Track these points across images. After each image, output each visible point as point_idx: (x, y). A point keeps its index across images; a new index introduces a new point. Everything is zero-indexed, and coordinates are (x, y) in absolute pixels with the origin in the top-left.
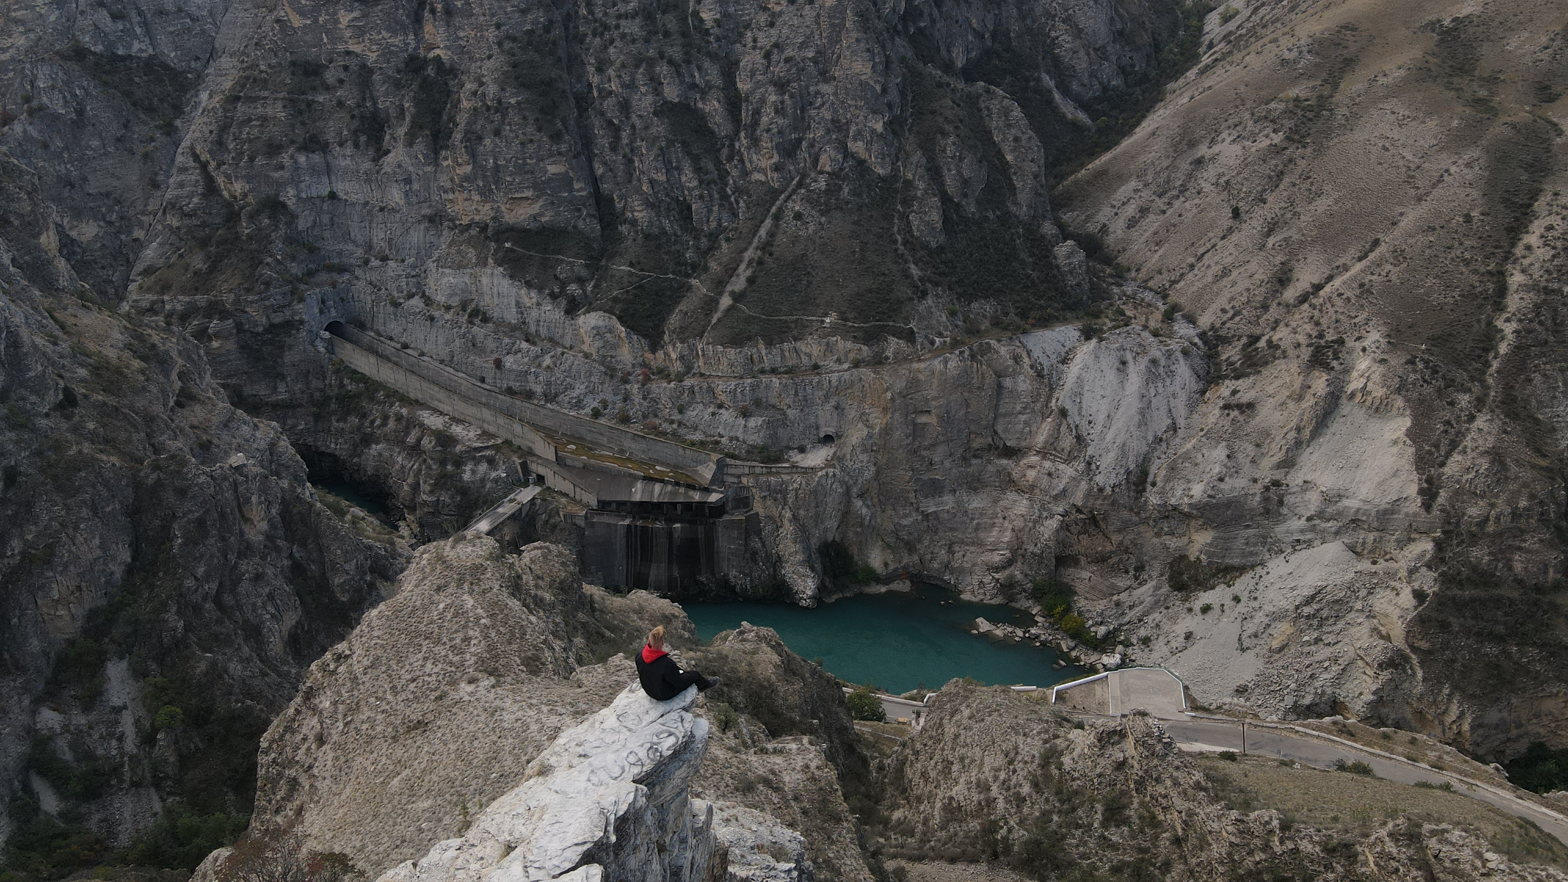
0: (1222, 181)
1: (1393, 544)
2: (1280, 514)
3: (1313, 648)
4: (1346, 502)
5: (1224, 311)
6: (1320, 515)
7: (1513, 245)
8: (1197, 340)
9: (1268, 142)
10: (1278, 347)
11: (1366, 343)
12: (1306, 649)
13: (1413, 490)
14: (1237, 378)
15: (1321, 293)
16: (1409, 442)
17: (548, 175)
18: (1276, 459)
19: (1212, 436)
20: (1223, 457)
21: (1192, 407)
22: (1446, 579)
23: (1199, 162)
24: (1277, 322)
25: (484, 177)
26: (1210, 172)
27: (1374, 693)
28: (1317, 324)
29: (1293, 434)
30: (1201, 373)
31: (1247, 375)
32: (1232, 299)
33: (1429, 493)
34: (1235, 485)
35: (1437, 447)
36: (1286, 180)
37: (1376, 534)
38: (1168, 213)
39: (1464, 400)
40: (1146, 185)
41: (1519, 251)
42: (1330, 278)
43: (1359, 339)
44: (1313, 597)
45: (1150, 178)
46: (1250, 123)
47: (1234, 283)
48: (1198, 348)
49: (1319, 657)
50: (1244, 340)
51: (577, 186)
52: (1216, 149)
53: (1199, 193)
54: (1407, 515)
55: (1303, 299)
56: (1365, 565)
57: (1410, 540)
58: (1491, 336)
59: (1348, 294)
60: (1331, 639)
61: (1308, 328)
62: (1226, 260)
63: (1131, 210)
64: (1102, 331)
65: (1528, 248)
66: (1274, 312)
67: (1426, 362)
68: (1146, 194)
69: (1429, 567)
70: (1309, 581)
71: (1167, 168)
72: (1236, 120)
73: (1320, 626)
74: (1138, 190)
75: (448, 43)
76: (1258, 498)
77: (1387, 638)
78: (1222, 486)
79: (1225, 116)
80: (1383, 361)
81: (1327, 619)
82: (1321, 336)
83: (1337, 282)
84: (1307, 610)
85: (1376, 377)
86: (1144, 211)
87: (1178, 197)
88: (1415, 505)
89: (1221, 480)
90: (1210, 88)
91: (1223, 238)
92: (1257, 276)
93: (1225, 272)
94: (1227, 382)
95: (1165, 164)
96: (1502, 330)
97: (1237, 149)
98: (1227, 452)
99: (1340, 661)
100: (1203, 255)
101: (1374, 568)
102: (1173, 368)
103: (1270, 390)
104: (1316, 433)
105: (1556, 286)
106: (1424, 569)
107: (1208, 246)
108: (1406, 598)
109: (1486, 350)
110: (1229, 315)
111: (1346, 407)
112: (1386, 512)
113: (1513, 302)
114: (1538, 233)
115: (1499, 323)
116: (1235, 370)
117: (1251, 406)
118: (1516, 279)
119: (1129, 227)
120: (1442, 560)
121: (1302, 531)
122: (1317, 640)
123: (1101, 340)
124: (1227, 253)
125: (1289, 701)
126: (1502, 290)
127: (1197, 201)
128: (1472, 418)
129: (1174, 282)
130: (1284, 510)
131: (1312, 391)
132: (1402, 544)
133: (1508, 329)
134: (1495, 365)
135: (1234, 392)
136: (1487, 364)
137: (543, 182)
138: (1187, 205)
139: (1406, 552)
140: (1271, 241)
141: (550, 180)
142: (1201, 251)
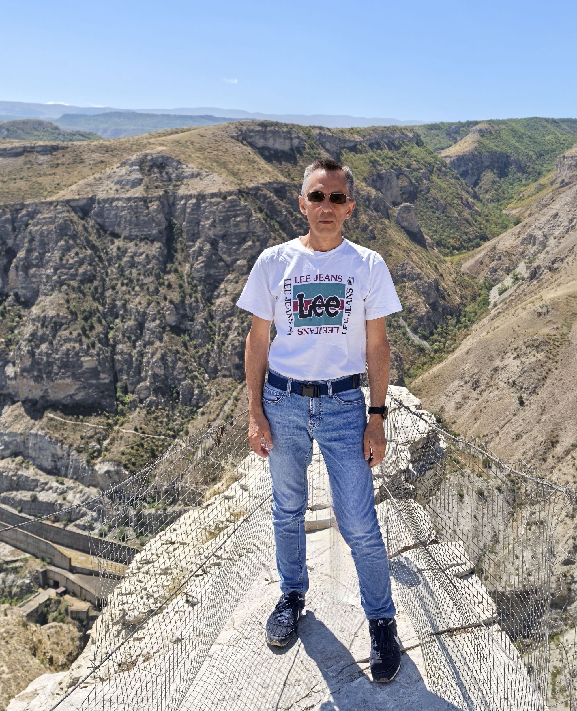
0: (511, 380)
9: (535, 359)
17: (84, 368)
23: (496, 370)
25: (40, 370)
26: (503, 376)
30: (511, 501)
32: (524, 453)
36: (548, 382)
38: (480, 400)
40: (466, 383)
45: (467, 379)
46: (524, 347)
47: (525, 443)
48: (507, 485)
51: (102, 376)
52: (506, 362)
53: (498, 389)
62: (518, 429)
63: (458, 397)
68: (467, 388)
71: (477, 373)
72: (515, 346)
74: (462, 386)
75: (24, 285)
79: (508, 343)
86: (466, 398)
87: (485, 390)
90: (498, 327)
91: (515, 415)
92: (538, 439)
93: (519, 437)
95: (476, 371)
97: (518, 362)
100: (503, 426)
107: (507, 420)
119: (457, 408)
124: (518, 425)
127: (497, 393)
129: (487, 443)
137: (80, 374)
138: (492, 395)
140: (544, 418)
141: (84, 373)
142: (503, 423)
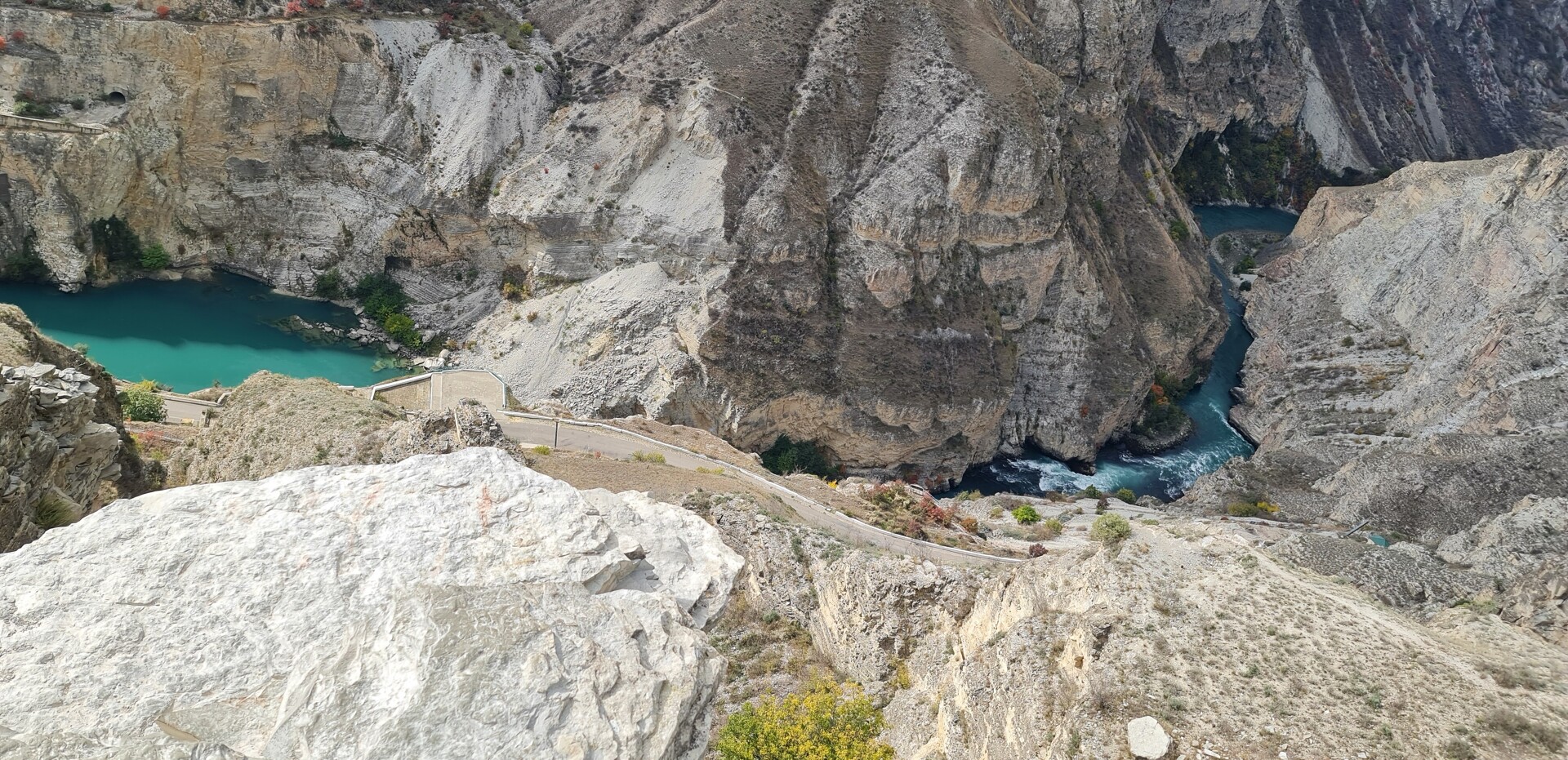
1: (699, 268)
2: (609, 234)
3: (624, 356)
4: (665, 228)
5: (579, 35)
6: (644, 239)
7: (816, 25)
8: (552, 59)
10: (623, 79)
11: (698, 88)
12: (618, 357)
13: (719, 222)
14: (585, 102)
15: (666, 36)
16: (721, 181)
18: (611, 183)
19: (556, 152)
20: (565, 175)
21: (541, 122)
22: (735, 303)
24: (626, 55)
27: (668, 397)
28: (660, 64)
29: (628, 162)
31: (595, 101)
33: (731, 227)
34: (574, 204)
35: (742, 187)
37: (687, 259)
39: (766, 149)
41: (820, 32)
42: (674, 24)
43: (693, 83)
44: (629, 311)
49: (628, 365)
50: (595, 68)
54: (712, 244)
55: (650, 38)
56: (674, 285)
57: (713, 265)
58: (791, 98)
59: (689, 41)
60: (639, 349)
61: (653, 66)
64: (459, 33)
65: (827, 30)
66: (624, 46)
67: (743, 113)
69: (724, 290)
70: (627, 299)
73: (632, 337)
76: (591, 217)
77: (685, 350)
78: (560, 202)
80: (709, 107)
81: (638, 331)
82: (661, 75)
83: (681, 28)
84: (622, 322)
85: (703, 120)
88: (719, 236)
89: (560, 197)
94: (576, 104)
96: (800, 96)
98: (568, 171)
99: (645, 368)
101: (681, 288)
102: (527, 82)
103: (614, 117)
104: (647, 165)
105: (841, 65)
106: (720, 291)
108: (704, 317)
109: (788, 110)
110: (585, 40)
111: (674, 143)
112: (696, 240)
113: (811, 74)
114: (835, 19)
115: (799, 90)
116: (583, 94)
117: (594, 130)
118: (816, 53)
120: (735, 285)
121: (626, 252)
122: (628, 350)
123: (457, 41)
125: (598, 404)
126: (804, 63)
128: (771, 166)
130: (613, 230)
131: (649, 124)
132: (705, 269)
133: (805, 94)
134: (793, 123)
135: (581, 116)
136: (786, 123)
139: (707, 276)
